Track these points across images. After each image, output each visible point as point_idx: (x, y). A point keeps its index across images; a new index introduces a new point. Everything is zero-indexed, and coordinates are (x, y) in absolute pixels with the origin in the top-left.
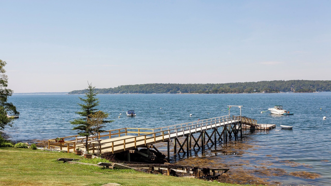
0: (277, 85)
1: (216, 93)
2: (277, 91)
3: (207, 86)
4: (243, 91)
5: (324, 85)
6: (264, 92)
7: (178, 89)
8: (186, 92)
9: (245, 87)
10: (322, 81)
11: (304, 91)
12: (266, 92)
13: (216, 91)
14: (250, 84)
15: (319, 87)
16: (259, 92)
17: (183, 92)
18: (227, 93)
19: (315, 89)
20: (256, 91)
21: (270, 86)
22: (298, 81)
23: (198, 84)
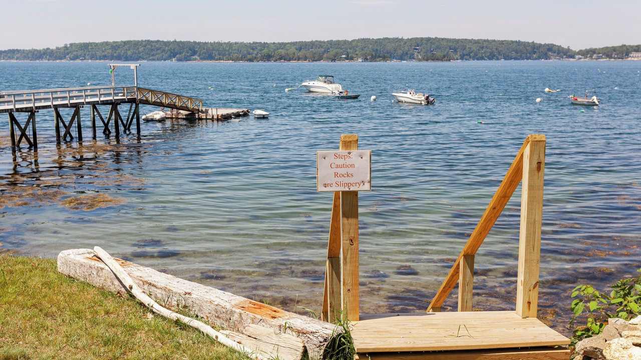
0: (389, 47)
1: (269, 60)
2: (384, 58)
3: (254, 46)
4: (321, 58)
5: (475, 48)
6: (360, 60)
7: (194, 53)
8: (210, 57)
10: (470, 41)
11: (435, 59)
12: (366, 59)
13: (268, 58)
14: (338, 42)
15: (465, 52)
16: (352, 59)
17: (203, 59)
18: (289, 60)
19: (457, 56)
20: (347, 59)
21: (375, 47)
22: (429, 39)
23: (236, 43)
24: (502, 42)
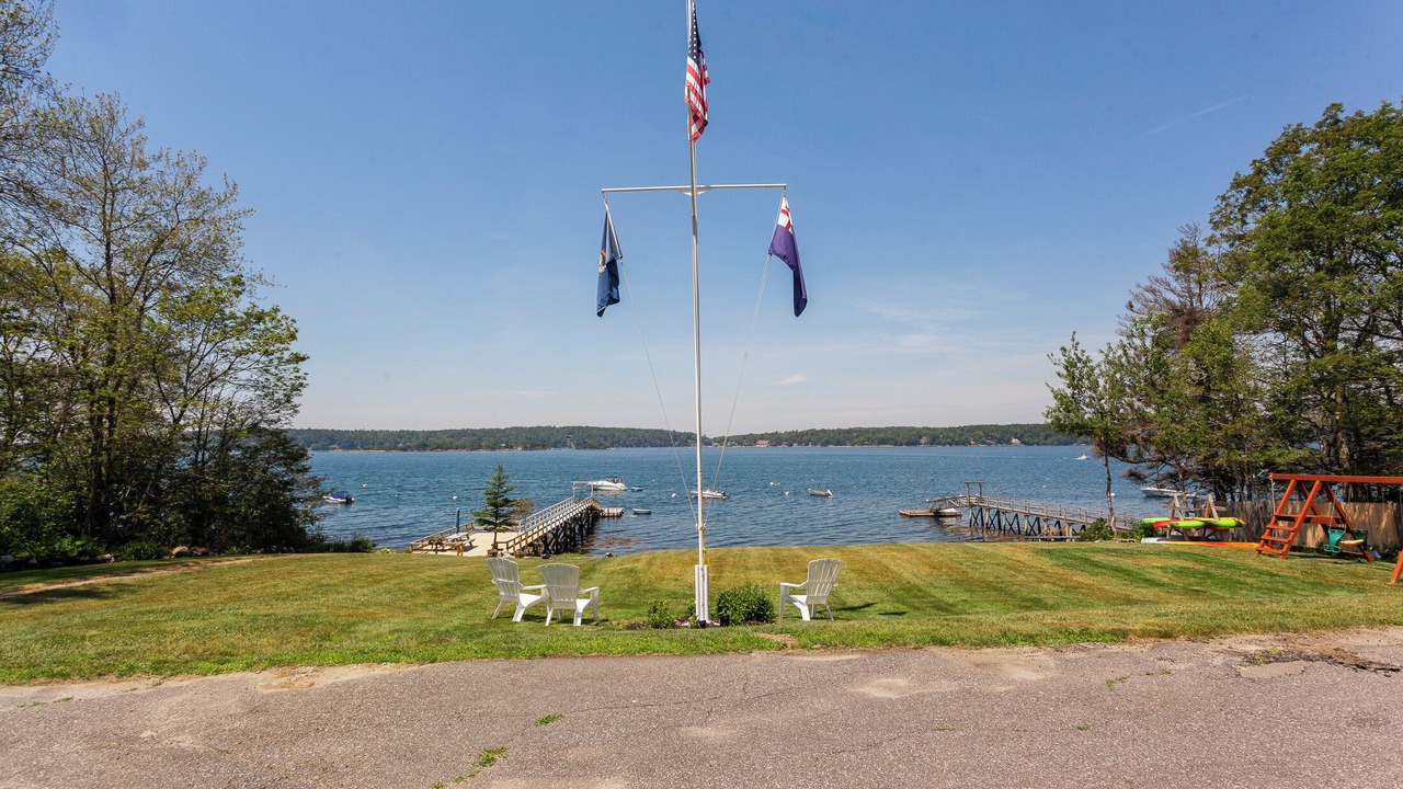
0: (543, 435)
1: (424, 450)
2: (544, 447)
3: (402, 435)
4: (479, 448)
5: (624, 436)
6: (520, 449)
7: (333, 442)
8: (352, 447)
9: (480, 439)
10: (619, 429)
11: (592, 447)
12: (525, 448)
13: (423, 447)
14: (491, 432)
15: (614, 440)
16: (511, 447)
17: (345, 448)
18: (446, 449)
19: (608, 444)
20: (506, 447)
21: (529, 436)
22: (580, 428)
23: (381, 431)
24: (647, 431)
